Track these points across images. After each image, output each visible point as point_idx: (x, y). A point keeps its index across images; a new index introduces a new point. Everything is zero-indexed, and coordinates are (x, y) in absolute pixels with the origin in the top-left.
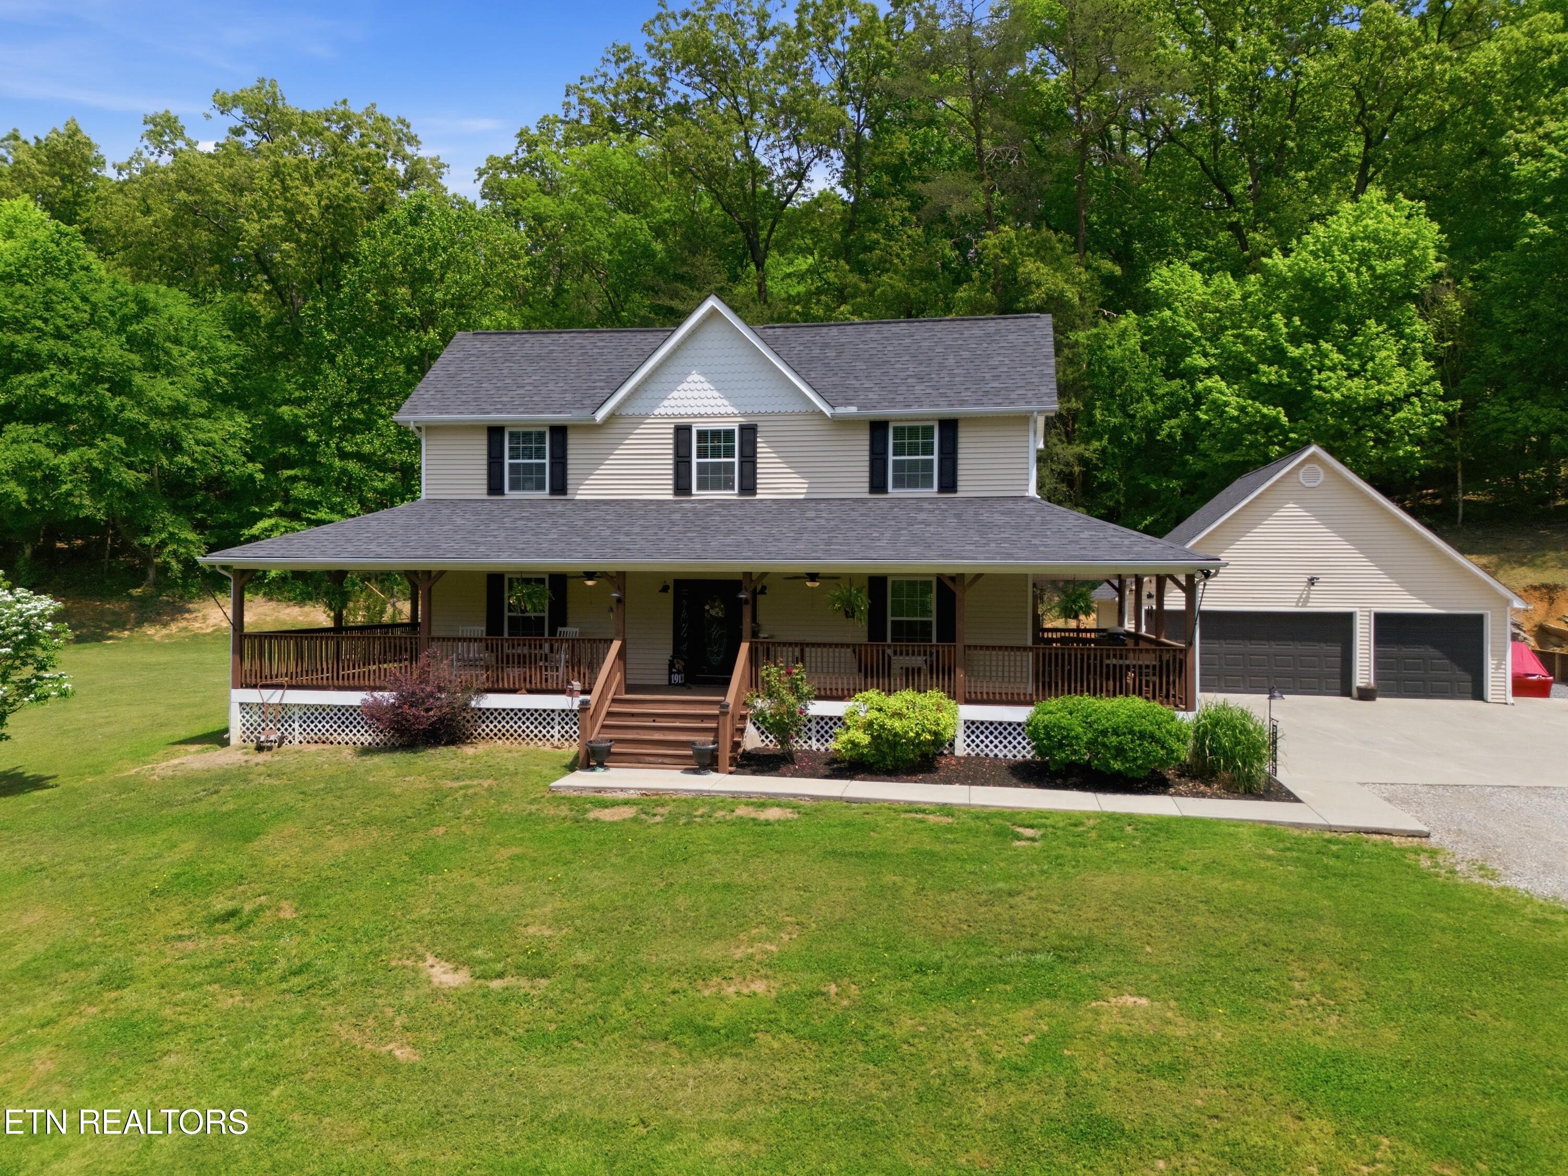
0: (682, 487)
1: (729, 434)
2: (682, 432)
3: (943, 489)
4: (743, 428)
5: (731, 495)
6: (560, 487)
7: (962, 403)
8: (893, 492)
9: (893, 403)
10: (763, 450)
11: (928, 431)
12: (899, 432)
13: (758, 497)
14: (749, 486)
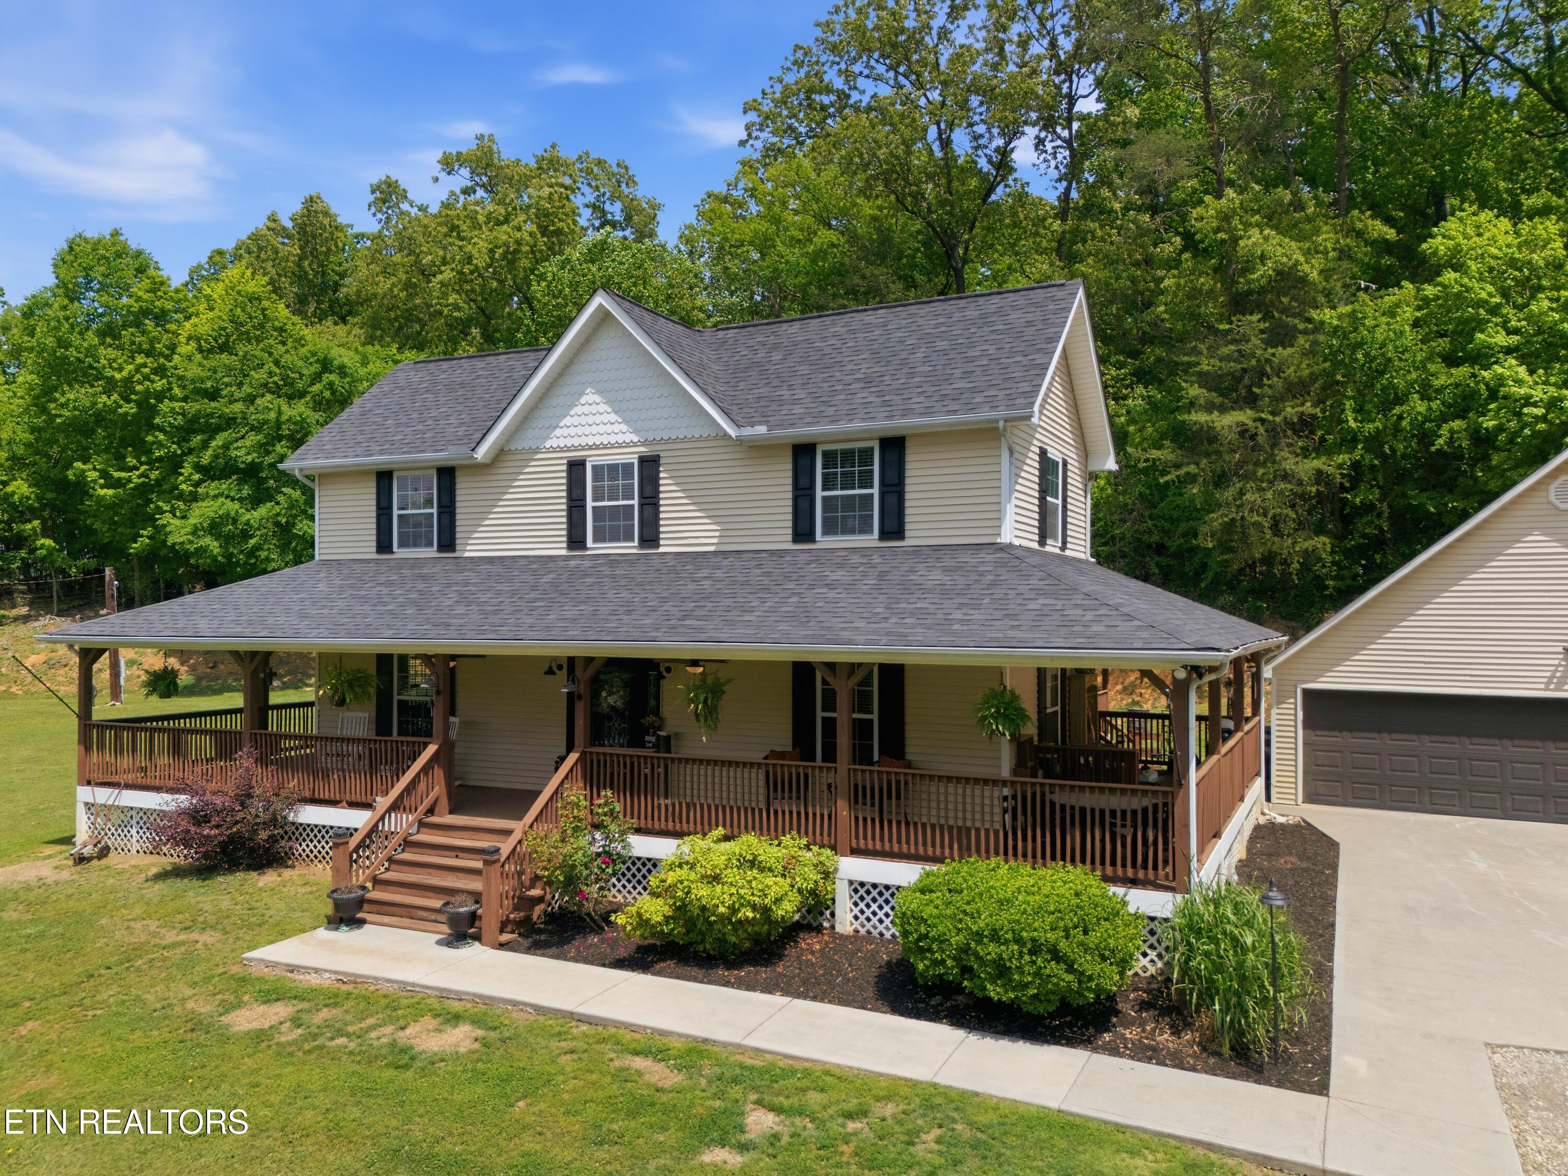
0: (576, 540)
1: (628, 467)
2: (576, 468)
3: (885, 535)
4: (643, 460)
5: (630, 547)
6: (448, 543)
7: (906, 413)
8: (823, 541)
9: (818, 418)
10: (667, 485)
11: (866, 456)
12: (829, 457)
13: (662, 550)
14: (650, 539)
